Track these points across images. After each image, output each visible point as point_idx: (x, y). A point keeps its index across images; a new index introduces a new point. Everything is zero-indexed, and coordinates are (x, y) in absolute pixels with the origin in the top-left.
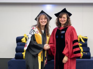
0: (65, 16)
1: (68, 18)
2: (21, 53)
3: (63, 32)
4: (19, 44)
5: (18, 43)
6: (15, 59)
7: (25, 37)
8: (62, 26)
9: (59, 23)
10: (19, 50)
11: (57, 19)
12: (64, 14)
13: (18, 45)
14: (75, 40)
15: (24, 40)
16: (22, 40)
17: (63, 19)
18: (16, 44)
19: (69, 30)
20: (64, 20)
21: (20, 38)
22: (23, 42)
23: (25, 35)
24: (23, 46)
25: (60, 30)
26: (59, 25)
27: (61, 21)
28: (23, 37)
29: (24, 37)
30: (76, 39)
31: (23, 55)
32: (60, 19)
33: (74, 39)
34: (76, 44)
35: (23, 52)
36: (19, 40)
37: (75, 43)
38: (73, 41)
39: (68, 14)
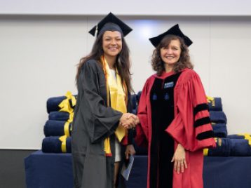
0: (176, 43)
1: (184, 50)
2: (55, 138)
3: (169, 85)
4: (54, 116)
5: (51, 113)
6: (41, 153)
7: (69, 98)
10: (52, 130)
11: (156, 52)
12: (173, 39)
13: (50, 117)
15: (64, 106)
16: (61, 105)
17: (171, 51)
18: (48, 115)
21: (56, 101)
22: (62, 111)
23: (69, 93)
24: (63, 120)
25: (162, 80)
27: (164, 56)
28: (64, 98)
30: (203, 103)
31: (61, 142)
32: (163, 51)
33: (196, 102)
34: (202, 114)
35: (63, 134)
36: (53, 106)
37: (200, 113)
38: (195, 106)
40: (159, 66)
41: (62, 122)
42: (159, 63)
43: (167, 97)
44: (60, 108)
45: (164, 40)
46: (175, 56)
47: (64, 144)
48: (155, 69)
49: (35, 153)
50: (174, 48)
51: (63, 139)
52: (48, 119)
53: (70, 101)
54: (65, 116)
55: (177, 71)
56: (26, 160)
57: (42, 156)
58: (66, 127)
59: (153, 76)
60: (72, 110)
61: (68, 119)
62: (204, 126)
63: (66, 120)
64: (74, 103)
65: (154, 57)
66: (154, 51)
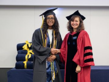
0: (77, 19)
1: (81, 22)
2: (21, 62)
3: (75, 38)
4: (20, 52)
5: (19, 51)
8: (75, 31)
9: (71, 28)
10: (20, 59)
11: (69, 23)
12: (76, 17)
13: (18, 53)
15: (25, 47)
16: (23, 47)
19: (81, 35)
20: (76, 24)
21: (21, 45)
22: (24, 50)
23: (27, 41)
26: (71, 30)
28: (25, 44)
31: (24, 64)
35: (25, 60)
36: (20, 47)
39: (81, 17)
40: (70, 29)
41: (24, 55)
42: (70, 28)
43: (74, 43)
45: (72, 17)
46: (77, 25)
47: (26, 65)
48: (69, 30)
49: (12, 69)
50: (76, 21)
51: (25, 63)
53: (28, 45)
57: (15, 70)
58: (26, 57)
60: (29, 49)
61: (27, 53)
62: (88, 56)
63: (26, 54)
64: (30, 46)
65: (68, 25)
66: (68, 22)
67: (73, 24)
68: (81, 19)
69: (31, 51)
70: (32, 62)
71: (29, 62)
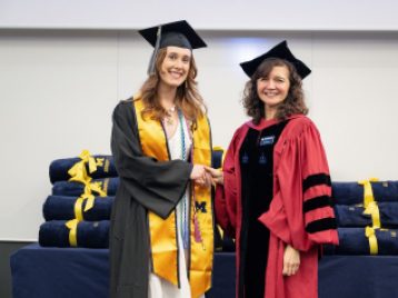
0: (281, 71)
2: (59, 223)
4: (60, 188)
5: (57, 183)
6: (38, 247)
7: (85, 160)
9: (256, 103)
10: (56, 211)
12: (277, 65)
13: (54, 191)
14: (311, 173)
15: (77, 173)
16: (71, 172)
17: (272, 84)
18: (51, 186)
20: (277, 89)
21: (62, 165)
22: (74, 182)
23: (85, 153)
26: (257, 110)
27: (263, 92)
29: (78, 160)
30: (317, 172)
31: (68, 230)
33: (307, 170)
34: (315, 190)
35: (72, 216)
36: (59, 172)
37: (311, 189)
38: (305, 176)
40: (255, 107)
41: (72, 198)
43: (263, 160)
44: (70, 177)
45: (262, 66)
46: (279, 92)
47: (73, 233)
48: (249, 114)
50: (278, 80)
51: (72, 225)
52: (50, 193)
53: (87, 165)
54: (78, 189)
55: (283, 118)
56: (12, 257)
58: (78, 206)
59: (245, 125)
60: (90, 179)
61: (83, 193)
62: (319, 210)
63: (79, 195)
64: (93, 168)
65: (247, 94)
66: (247, 84)
67: (265, 88)
68: (295, 75)
69: (96, 186)
70: (96, 224)
71: (87, 223)
